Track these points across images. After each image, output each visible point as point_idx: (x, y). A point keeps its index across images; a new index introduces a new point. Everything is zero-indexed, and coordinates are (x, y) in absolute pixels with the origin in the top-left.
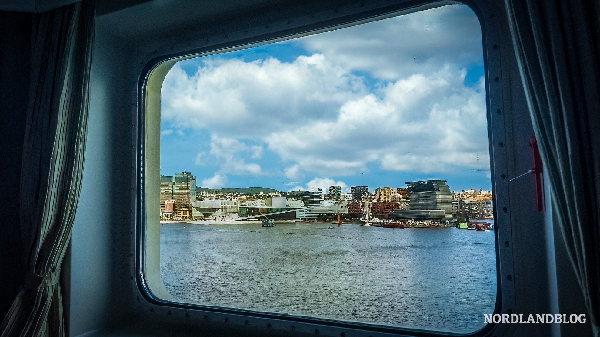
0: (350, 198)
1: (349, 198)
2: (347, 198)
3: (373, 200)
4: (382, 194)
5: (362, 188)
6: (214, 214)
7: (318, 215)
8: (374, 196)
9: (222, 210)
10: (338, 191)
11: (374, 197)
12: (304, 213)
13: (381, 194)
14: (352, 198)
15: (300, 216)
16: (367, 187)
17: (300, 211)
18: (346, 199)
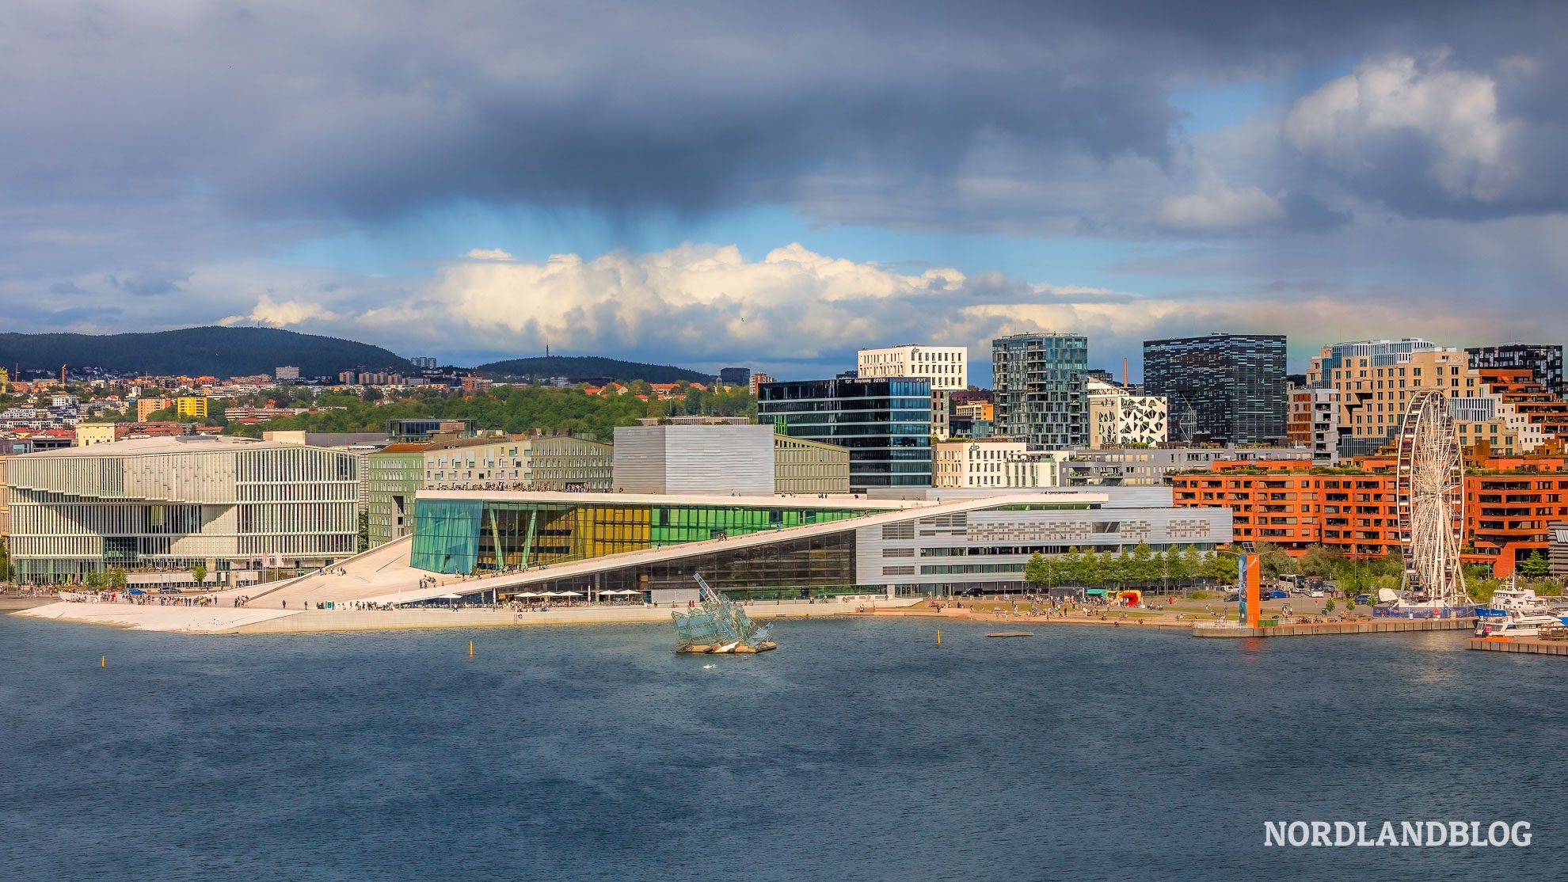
0: (1153, 422)
1: (1145, 427)
2: (1131, 421)
3: (1320, 436)
4: (1369, 396)
5: (1242, 350)
6: (186, 547)
7: (1026, 559)
8: (1328, 406)
9: (247, 517)
10: (1064, 373)
11: (1327, 416)
12: (919, 543)
13: (1362, 396)
14: (1164, 421)
15: (888, 571)
16: (1277, 338)
17: (889, 531)
18: (1128, 430)
